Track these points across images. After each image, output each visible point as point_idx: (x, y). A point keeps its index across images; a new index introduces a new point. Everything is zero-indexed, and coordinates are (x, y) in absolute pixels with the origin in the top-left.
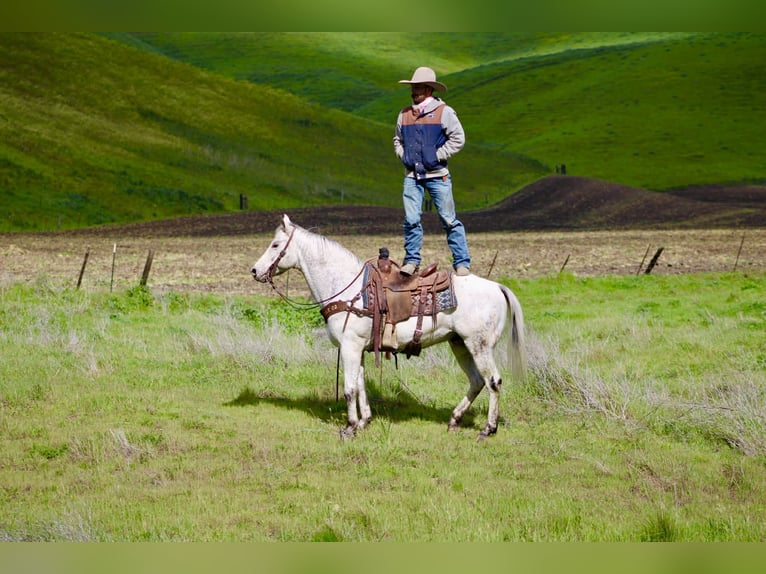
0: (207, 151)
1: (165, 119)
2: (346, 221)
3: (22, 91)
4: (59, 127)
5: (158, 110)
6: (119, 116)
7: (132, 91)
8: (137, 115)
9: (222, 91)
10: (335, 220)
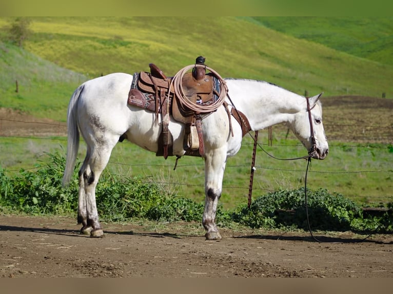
0: (289, 71)
1: (270, 56)
2: (351, 103)
3: (209, 44)
4: (227, 60)
5: (267, 52)
6: (250, 55)
7: (256, 44)
8: (258, 55)
9: (293, 43)
10: (346, 102)
